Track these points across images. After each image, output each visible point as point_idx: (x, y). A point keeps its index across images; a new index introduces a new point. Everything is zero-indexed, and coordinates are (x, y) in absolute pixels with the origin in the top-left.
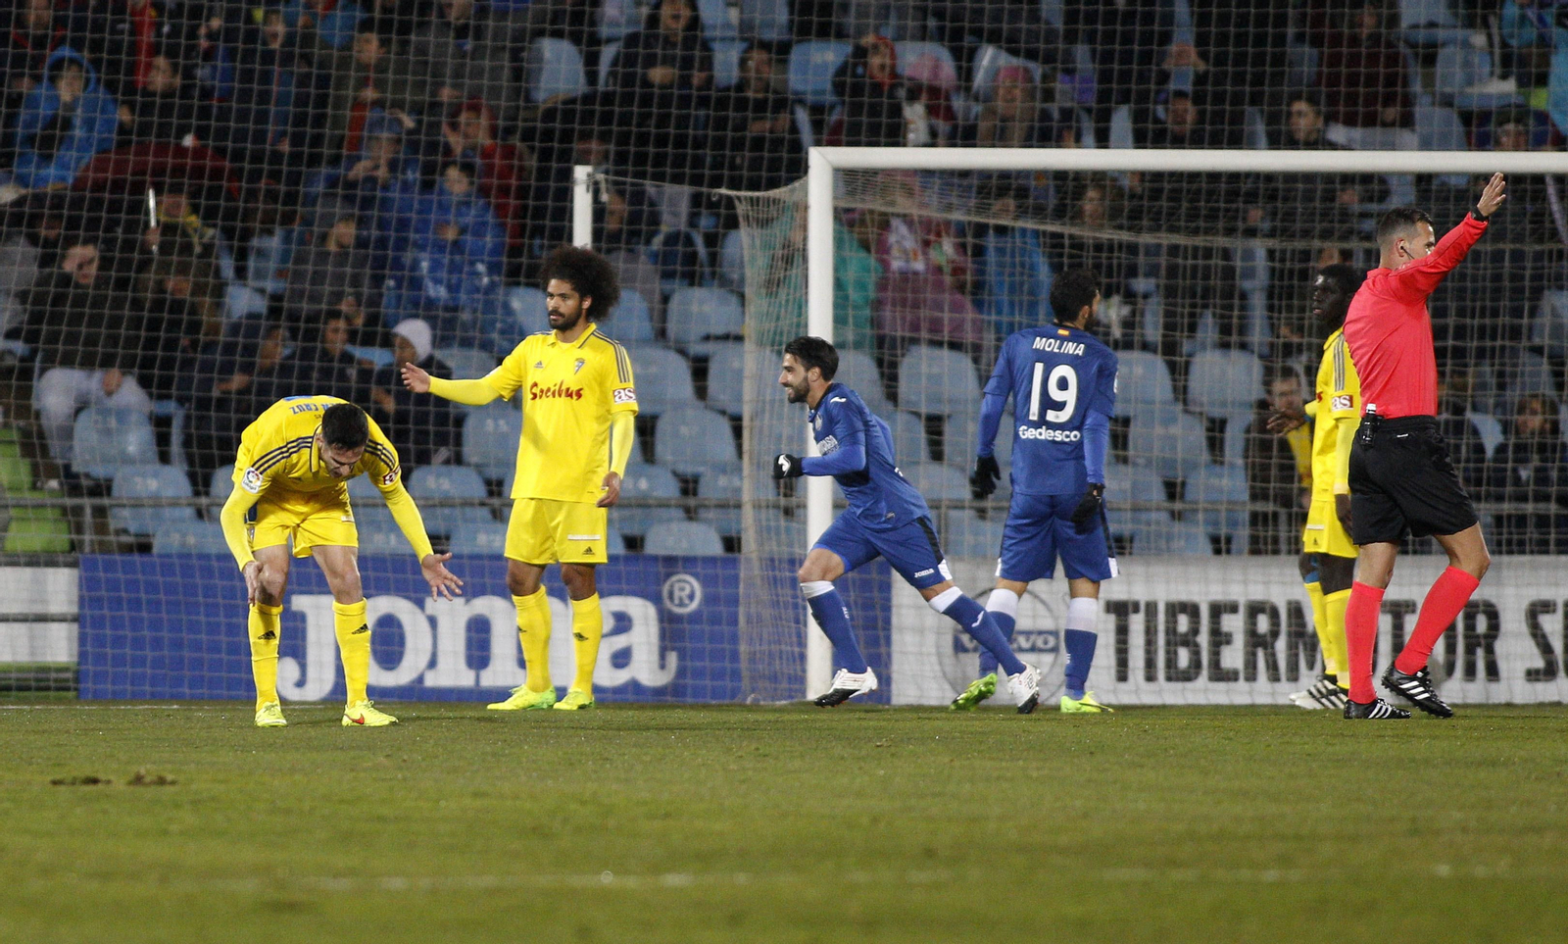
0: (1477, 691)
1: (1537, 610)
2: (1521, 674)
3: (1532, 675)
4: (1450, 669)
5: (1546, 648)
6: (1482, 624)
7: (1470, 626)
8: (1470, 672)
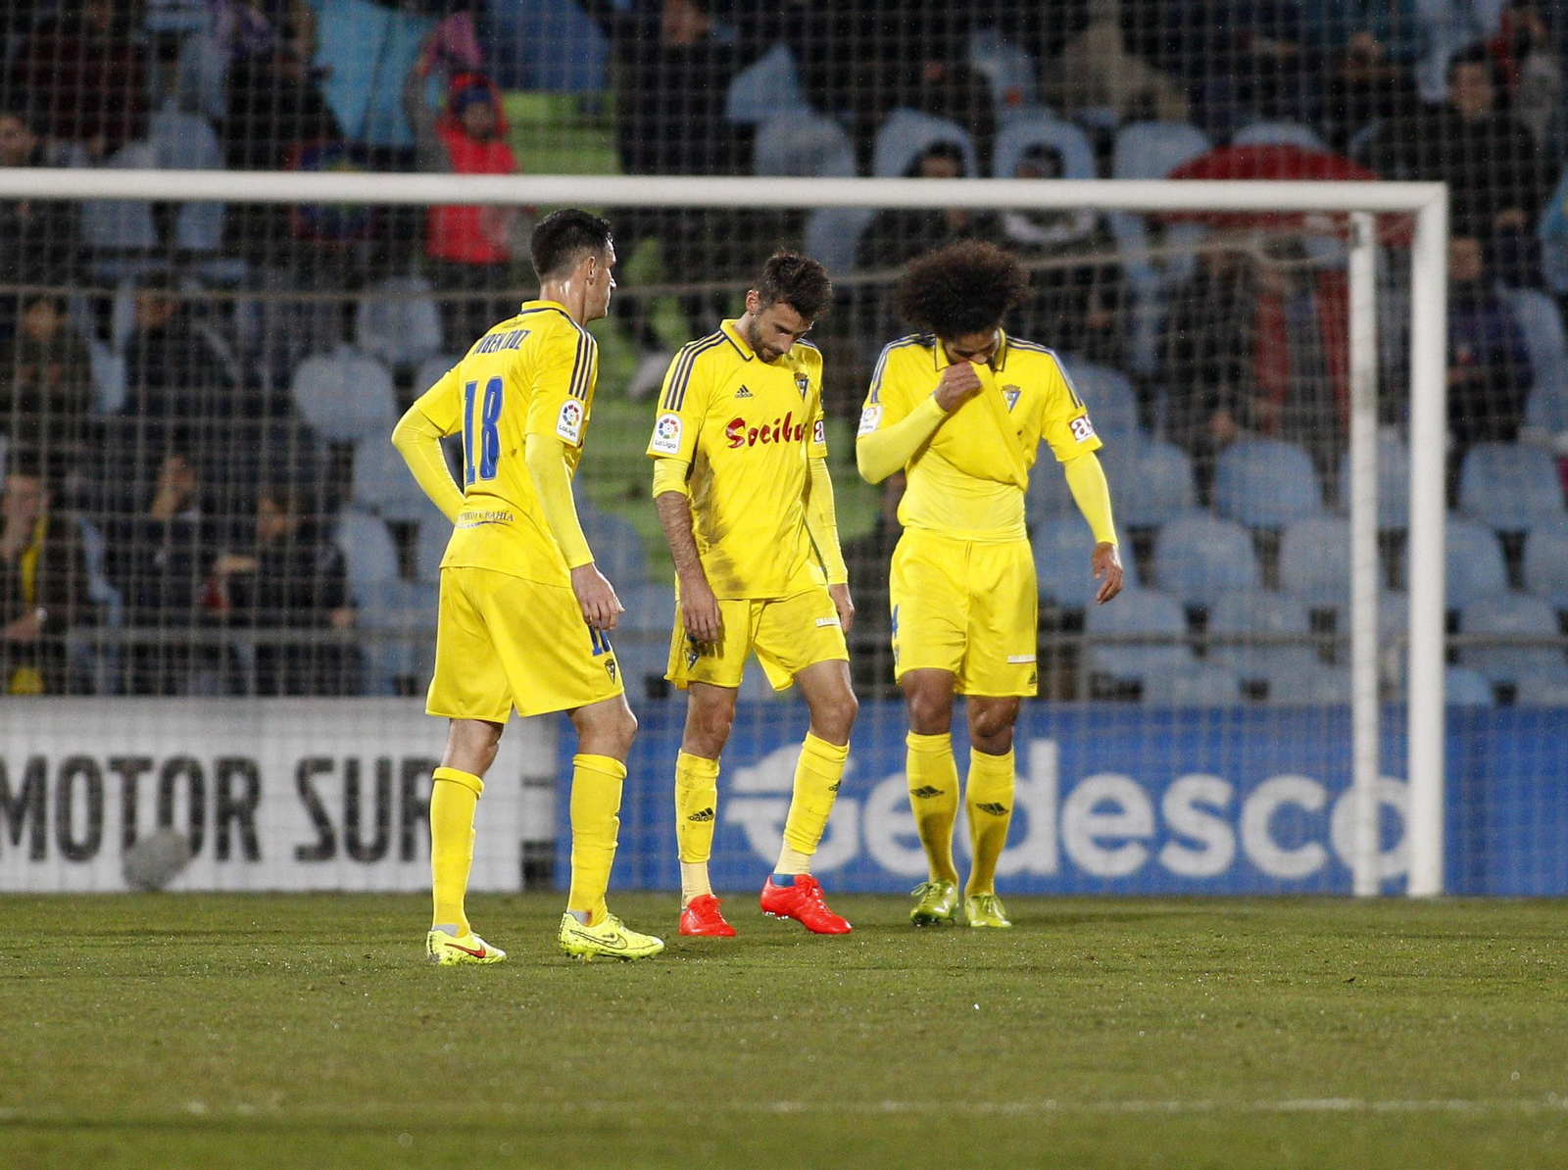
0: (233, 875)
1: (309, 770)
2: (288, 851)
3: (302, 854)
4: (196, 844)
5: (320, 818)
6: (238, 787)
7: (224, 789)
8: (223, 849)
